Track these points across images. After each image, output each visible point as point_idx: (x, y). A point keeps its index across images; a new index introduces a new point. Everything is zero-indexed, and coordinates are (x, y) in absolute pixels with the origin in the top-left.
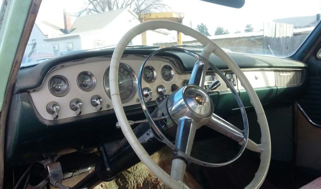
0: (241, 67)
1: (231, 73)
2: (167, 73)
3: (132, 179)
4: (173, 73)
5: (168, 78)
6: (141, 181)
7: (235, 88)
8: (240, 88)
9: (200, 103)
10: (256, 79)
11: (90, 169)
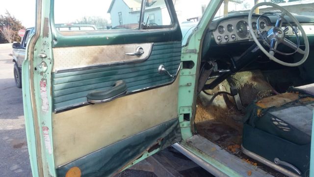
0: (300, 23)
1: (296, 26)
2: (262, 25)
3: (238, 83)
4: (265, 25)
5: (263, 27)
6: (243, 84)
7: (298, 34)
8: (300, 33)
9: (280, 33)
10: (310, 29)
11: (217, 76)
